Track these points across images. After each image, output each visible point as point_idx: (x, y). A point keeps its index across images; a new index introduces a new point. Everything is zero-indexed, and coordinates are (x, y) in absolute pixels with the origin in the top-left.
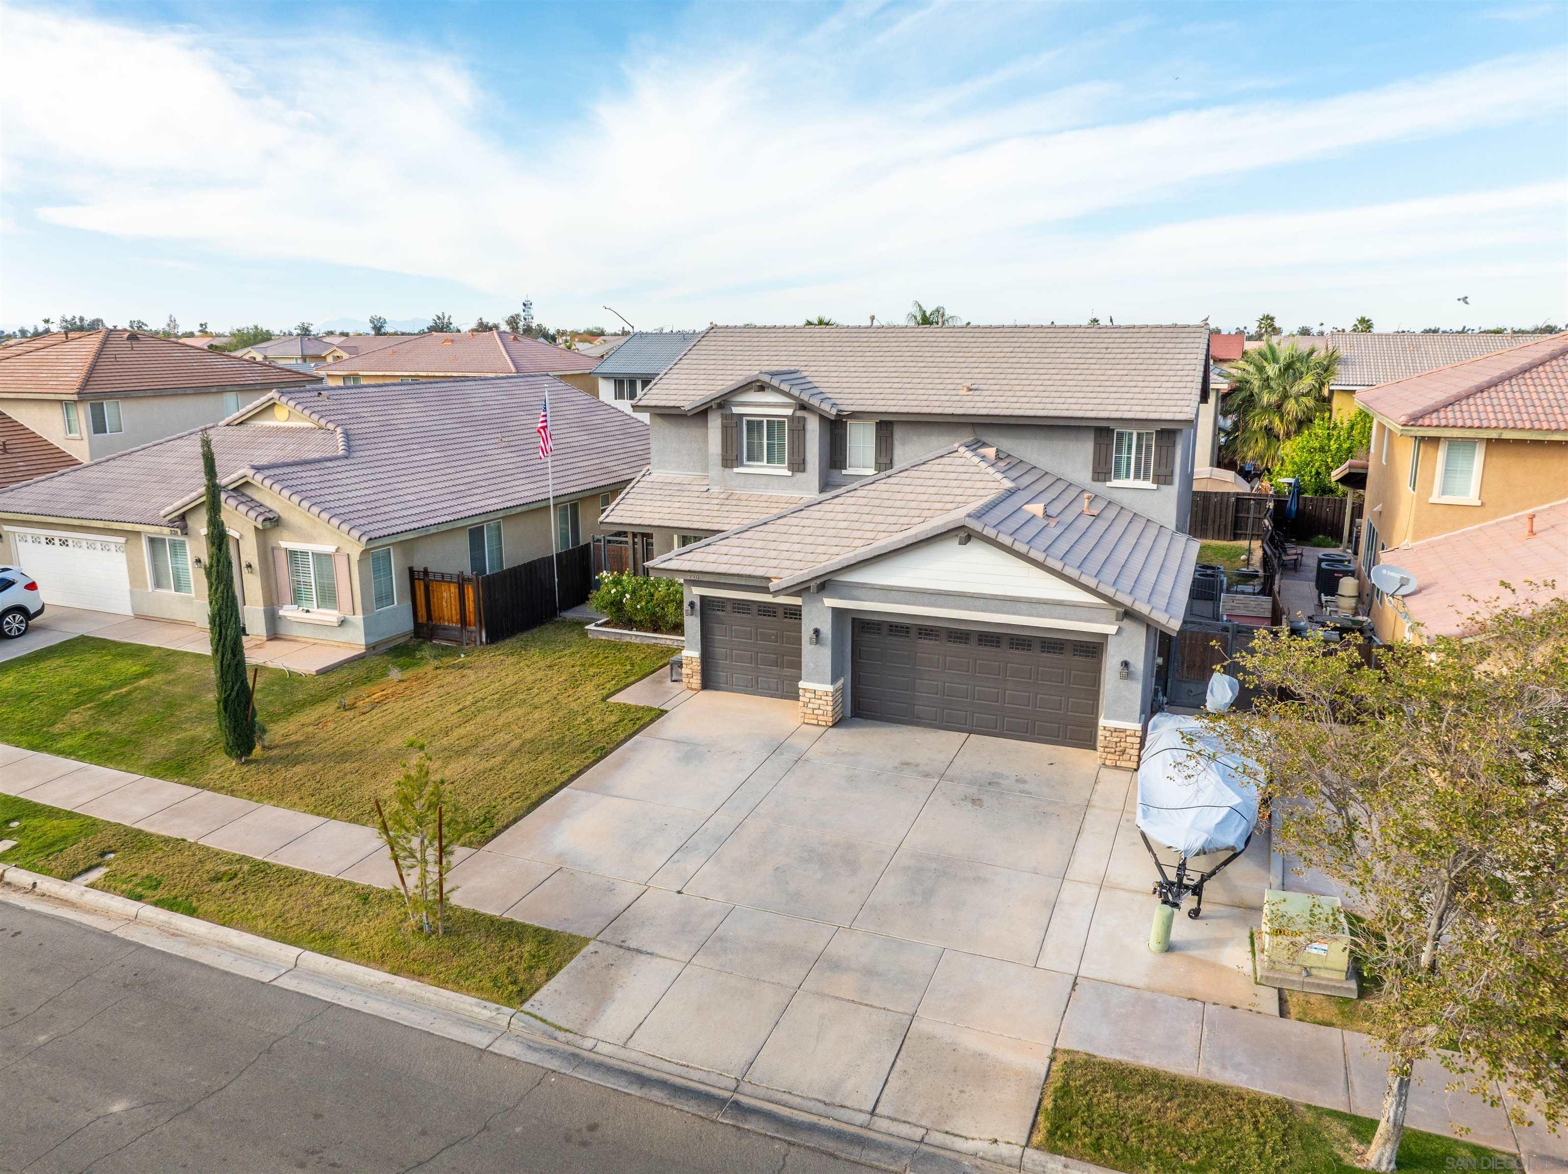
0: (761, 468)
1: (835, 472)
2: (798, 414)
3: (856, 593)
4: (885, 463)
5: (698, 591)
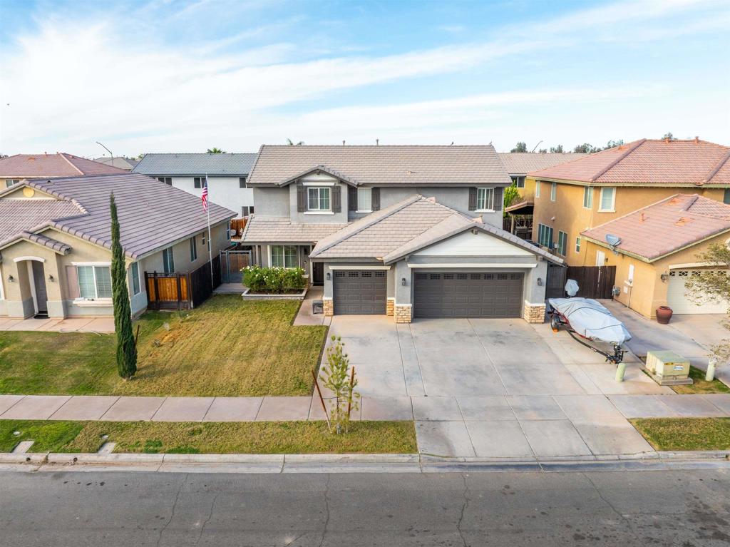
0: (317, 211)
1: (352, 212)
2: (337, 185)
3: (423, 260)
4: (376, 207)
5: (332, 268)
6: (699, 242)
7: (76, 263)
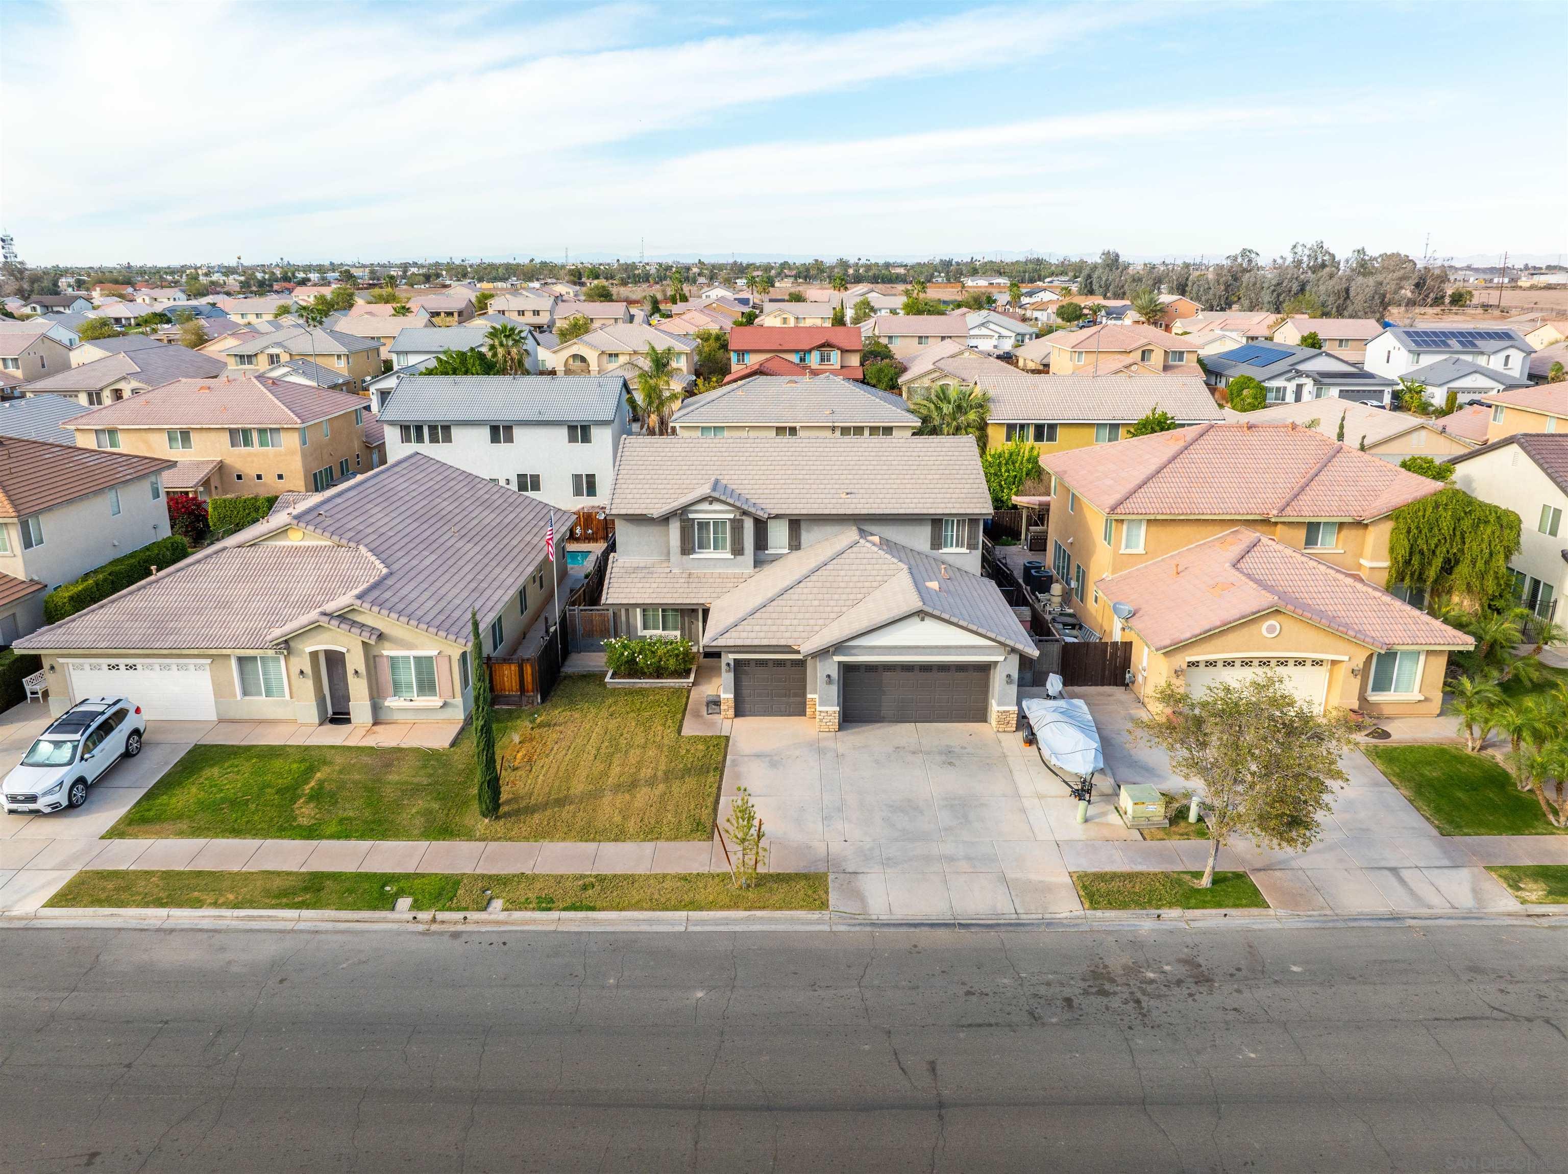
0: (709, 554)
1: (760, 552)
2: (738, 517)
3: (853, 651)
4: (795, 544)
5: (732, 656)
6: (1225, 628)
7: (388, 651)
